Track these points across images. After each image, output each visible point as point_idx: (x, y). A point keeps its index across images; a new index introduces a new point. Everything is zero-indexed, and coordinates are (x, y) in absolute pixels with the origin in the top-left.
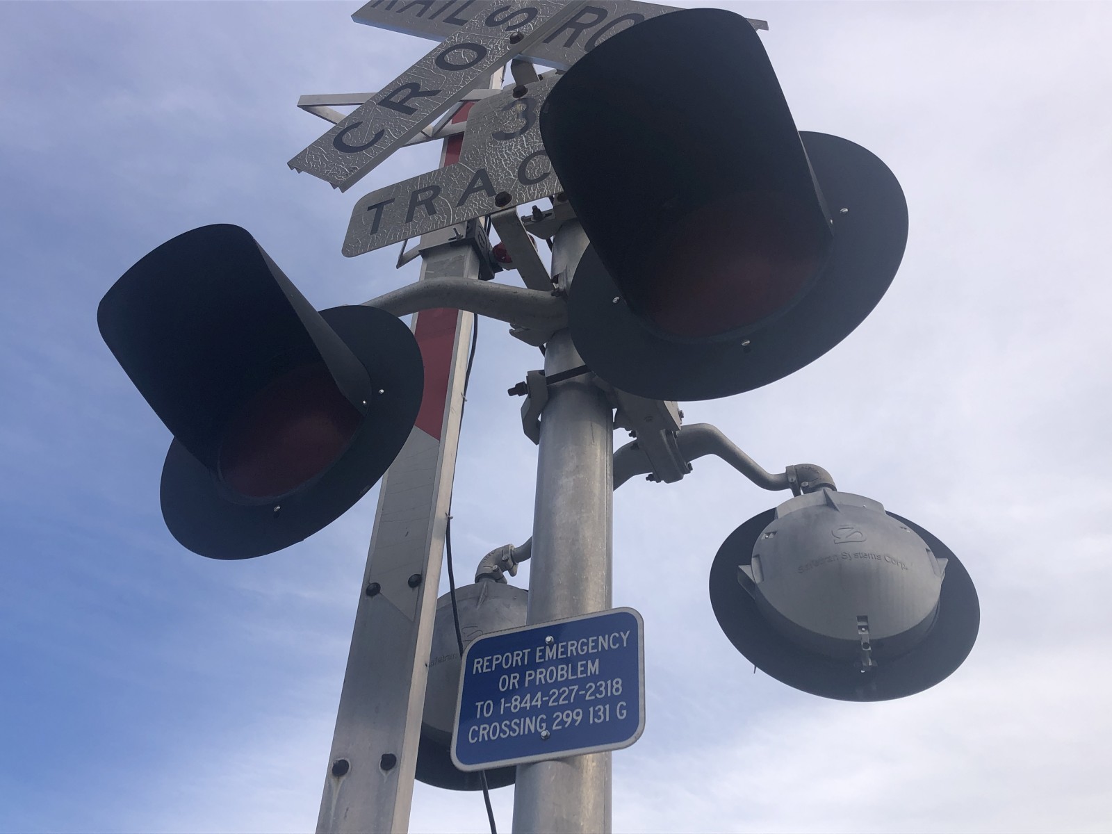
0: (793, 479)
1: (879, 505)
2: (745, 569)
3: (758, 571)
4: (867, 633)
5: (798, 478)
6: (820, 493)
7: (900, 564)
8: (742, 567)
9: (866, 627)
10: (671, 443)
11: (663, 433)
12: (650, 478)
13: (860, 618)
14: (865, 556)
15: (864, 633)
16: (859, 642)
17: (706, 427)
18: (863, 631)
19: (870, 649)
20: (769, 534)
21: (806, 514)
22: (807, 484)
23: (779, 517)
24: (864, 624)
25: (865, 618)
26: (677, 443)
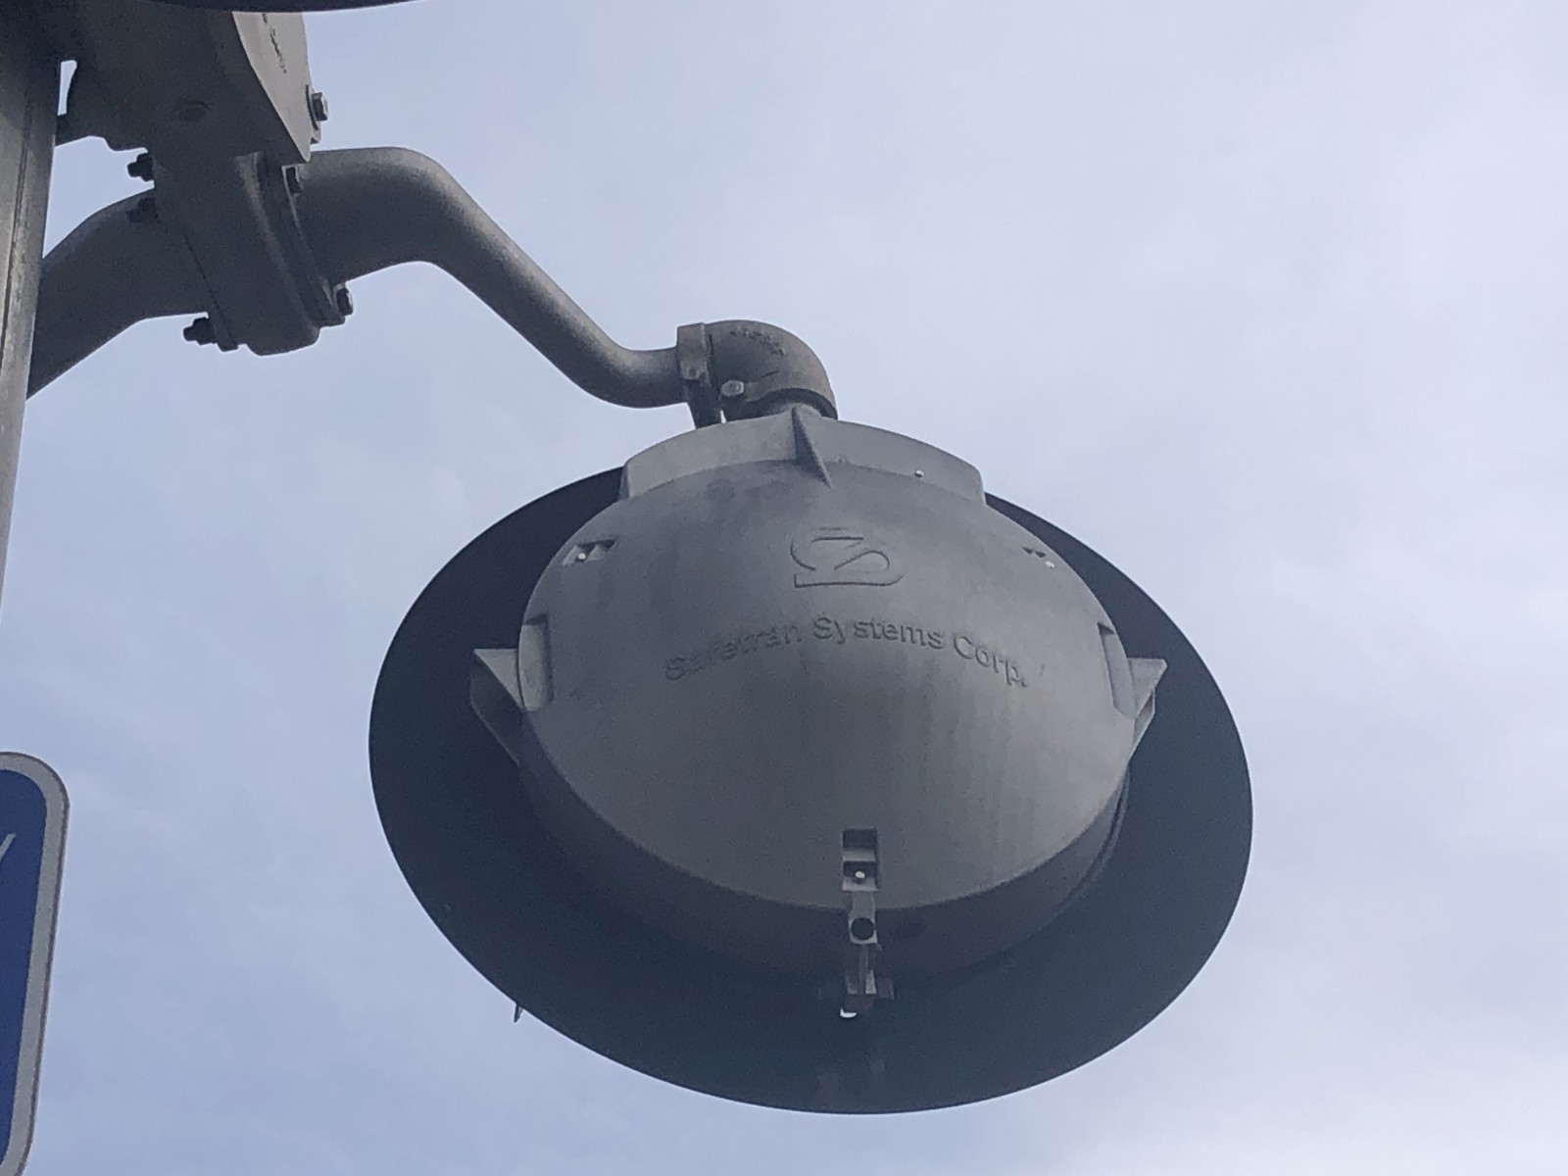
0: (697, 368)
1: (967, 473)
2: (495, 661)
3: (538, 675)
4: (869, 887)
5: (712, 364)
6: (778, 423)
7: (1001, 667)
8: (484, 655)
9: (871, 869)
10: (276, 208)
11: (247, 167)
12: (195, 333)
13: (852, 839)
14: (889, 633)
15: (856, 888)
16: (842, 915)
17: (405, 162)
18: (859, 881)
19: (874, 939)
20: (588, 548)
21: (721, 488)
22: (740, 388)
23: (632, 494)
24: (867, 857)
25: (865, 839)
26: (299, 212)
